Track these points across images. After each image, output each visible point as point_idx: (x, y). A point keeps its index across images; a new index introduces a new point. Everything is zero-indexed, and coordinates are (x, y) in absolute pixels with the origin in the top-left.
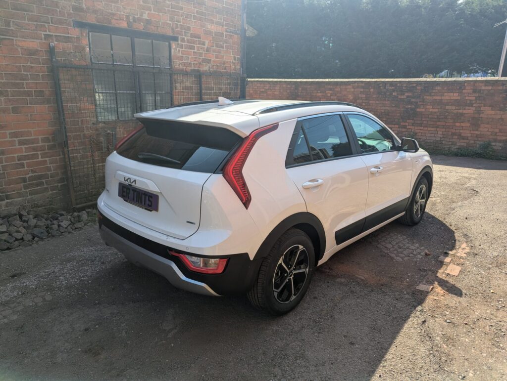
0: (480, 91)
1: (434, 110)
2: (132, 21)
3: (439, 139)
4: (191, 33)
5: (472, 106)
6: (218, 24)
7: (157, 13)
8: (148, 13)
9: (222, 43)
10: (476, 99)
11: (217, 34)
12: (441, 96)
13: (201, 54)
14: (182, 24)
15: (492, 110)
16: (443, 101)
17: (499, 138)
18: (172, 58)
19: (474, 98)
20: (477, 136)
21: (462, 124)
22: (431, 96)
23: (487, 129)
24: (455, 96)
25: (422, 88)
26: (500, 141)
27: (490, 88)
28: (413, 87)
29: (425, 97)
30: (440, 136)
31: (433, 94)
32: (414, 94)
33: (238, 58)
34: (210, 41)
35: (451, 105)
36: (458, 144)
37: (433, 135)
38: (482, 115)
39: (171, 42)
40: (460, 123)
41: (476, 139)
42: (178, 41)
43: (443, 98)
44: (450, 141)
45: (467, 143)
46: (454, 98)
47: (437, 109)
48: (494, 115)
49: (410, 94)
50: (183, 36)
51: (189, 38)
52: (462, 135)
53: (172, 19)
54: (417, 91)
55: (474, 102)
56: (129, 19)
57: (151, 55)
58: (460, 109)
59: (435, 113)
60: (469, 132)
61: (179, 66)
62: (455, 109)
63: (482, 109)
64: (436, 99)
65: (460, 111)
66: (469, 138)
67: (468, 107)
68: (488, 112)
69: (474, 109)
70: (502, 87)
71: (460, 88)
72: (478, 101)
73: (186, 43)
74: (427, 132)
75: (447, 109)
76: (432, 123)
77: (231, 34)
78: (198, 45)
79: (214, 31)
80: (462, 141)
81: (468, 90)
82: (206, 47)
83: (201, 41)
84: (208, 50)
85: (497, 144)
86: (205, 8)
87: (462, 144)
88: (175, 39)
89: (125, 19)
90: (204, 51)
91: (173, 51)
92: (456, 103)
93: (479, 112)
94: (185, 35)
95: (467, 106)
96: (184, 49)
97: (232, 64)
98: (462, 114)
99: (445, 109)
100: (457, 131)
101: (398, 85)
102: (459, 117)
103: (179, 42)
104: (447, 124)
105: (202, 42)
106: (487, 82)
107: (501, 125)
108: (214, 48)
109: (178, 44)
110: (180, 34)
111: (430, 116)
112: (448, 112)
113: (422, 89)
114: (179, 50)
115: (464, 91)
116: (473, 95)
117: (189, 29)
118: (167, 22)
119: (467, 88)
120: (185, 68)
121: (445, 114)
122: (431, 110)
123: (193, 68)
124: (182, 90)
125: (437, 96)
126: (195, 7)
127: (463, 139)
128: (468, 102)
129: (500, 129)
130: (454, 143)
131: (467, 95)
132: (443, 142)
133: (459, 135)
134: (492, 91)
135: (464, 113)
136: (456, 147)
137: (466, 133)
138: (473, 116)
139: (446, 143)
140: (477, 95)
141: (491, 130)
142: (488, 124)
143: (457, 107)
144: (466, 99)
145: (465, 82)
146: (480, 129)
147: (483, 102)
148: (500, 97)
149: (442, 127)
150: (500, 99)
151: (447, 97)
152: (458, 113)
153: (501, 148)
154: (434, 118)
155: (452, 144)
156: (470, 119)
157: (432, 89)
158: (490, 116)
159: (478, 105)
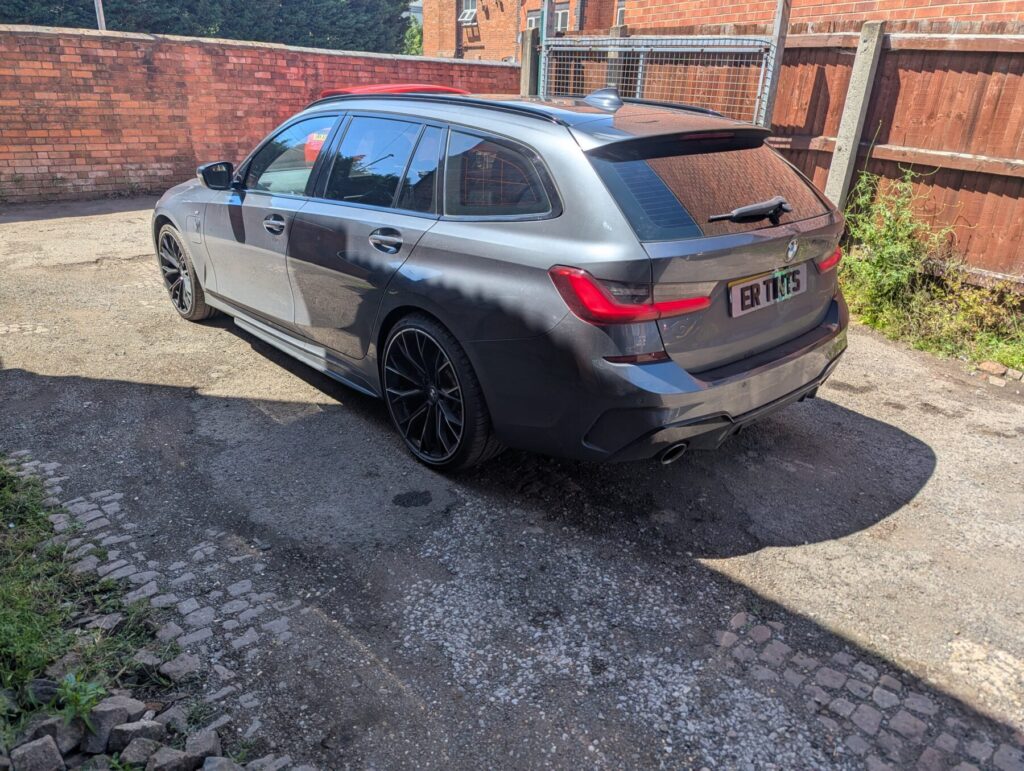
0: (96, 60)
1: (9, 103)
3: (44, 170)
5: (91, 91)
10: (95, 78)
12: (13, 67)
15: (133, 99)
16: (23, 81)
17: (163, 154)
19: (90, 75)
20: (123, 154)
21: (83, 131)
23: (137, 139)
24: (47, 69)
26: (167, 159)
27: (114, 53)
30: (44, 162)
35: (46, 90)
36: (92, 175)
37: (28, 163)
38: (118, 111)
40: (80, 129)
41: (123, 160)
44: (72, 172)
45: (109, 172)
46: (46, 73)
47: (14, 99)
48: (139, 108)
52: (93, 154)
55: (92, 82)
58: (69, 99)
59: (13, 108)
60: (104, 147)
62: (58, 100)
64: (3, 76)
65: (71, 103)
66: (109, 160)
67: (83, 95)
68: (127, 105)
69: (98, 97)
70: (134, 52)
71: (52, 50)
72: (101, 82)
74: (11, 156)
75: (40, 100)
76: (14, 133)
80: (96, 167)
85: (164, 165)
87: (100, 174)
92: (54, 84)
93: (110, 104)
95: (79, 91)
98: (76, 111)
99: (33, 99)
100: (79, 148)
102: (72, 116)
104: (52, 134)
106: (104, 41)
107: (158, 127)
115: (63, 58)
116: (86, 68)
119: (67, 50)
121: (39, 111)
127: (98, 163)
128: (81, 82)
129: (160, 137)
130: (82, 175)
131: (72, 67)
132: (59, 175)
133: (88, 156)
134: (120, 61)
135: (82, 108)
136: (90, 182)
137: (99, 150)
138: (100, 112)
139: (65, 176)
140: (94, 67)
141: (143, 140)
142: (135, 127)
143: (60, 94)
144: (74, 75)
145: (58, 36)
146: (125, 140)
147: (110, 82)
148: (137, 73)
149: (43, 141)
150: (140, 76)
151: (27, 70)
152: (67, 108)
153: (172, 173)
154: (16, 122)
155: (79, 178)
156: (98, 120)
158: (133, 112)
159: (103, 89)
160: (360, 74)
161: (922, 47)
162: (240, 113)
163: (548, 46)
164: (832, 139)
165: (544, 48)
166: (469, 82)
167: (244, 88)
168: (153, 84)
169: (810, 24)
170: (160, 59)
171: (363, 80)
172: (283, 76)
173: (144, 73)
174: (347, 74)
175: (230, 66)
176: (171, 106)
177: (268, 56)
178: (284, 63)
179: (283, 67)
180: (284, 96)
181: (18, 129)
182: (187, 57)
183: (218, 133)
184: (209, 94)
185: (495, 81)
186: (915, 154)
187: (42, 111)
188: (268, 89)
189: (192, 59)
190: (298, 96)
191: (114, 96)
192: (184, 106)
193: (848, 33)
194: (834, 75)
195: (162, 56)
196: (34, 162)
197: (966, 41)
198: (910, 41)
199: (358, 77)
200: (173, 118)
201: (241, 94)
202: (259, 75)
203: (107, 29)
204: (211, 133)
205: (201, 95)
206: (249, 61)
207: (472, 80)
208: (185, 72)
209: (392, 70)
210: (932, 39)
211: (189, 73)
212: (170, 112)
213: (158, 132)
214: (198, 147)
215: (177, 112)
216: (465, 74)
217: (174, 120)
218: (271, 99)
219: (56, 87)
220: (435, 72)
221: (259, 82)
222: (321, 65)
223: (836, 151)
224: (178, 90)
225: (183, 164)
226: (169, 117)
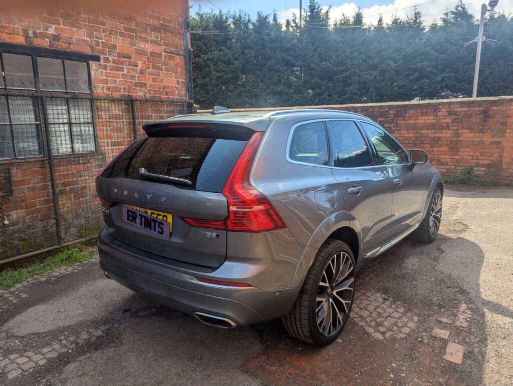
0: (455, 113)
1: (409, 135)
2: (32, 36)
4: (118, 53)
5: (449, 129)
6: (155, 42)
7: (68, 28)
8: (56, 28)
9: (160, 65)
10: (453, 122)
11: (153, 54)
12: (415, 120)
13: (133, 77)
14: (103, 41)
15: (471, 133)
16: (418, 125)
17: (481, 162)
18: (93, 82)
19: (450, 121)
20: (458, 161)
21: (440, 148)
22: (404, 120)
23: (467, 153)
24: (430, 119)
25: (395, 112)
26: (483, 166)
27: (466, 109)
28: (386, 111)
29: (398, 122)
32: (387, 119)
33: (182, 82)
34: (145, 62)
35: (427, 129)
38: (460, 139)
39: (91, 62)
40: (438, 147)
41: (457, 164)
42: (99, 61)
43: (417, 122)
45: (447, 169)
46: (429, 121)
47: (412, 133)
48: (474, 137)
49: (383, 119)
50: (106, 55)
51: (116, 58)
52: (441, 160)
53: (90, 35)
54: (390, 115)
55: (451, 124)
56: (28, 34)
57: (63, 77)
58: (437, 133)
59: (411, 138)
60: (448, 157)
61: (103, 90)
62: (431, 134)
63: (460, 131)
64: (410, 124)
65: (437, 135)
66: (449, 164)
67: (444, 131)
68: (467, 135)
69: (452, 132)
70: (478, 108)
71: (435, 111)
72: (455, 124)
73: (111, 64)
75: (423, 134)
77: (172, 55)
78: (128, 67)
79: (149, 51)
81: (443, 112)
82: (139, 68)
83: (131, 62)
84: (142, 72)
85: (480, 169)
86: (135, 24)
87: (442, 170)
88: (96, 59)
89: (21, 34)
90: (137, 73)
91: (93, 73)
92: (432, 127)
93: (457, 135)
94: (110, 55)
95: (443, 129)
96: (108, 71)
97: (175, 89)
98: (439, 139)
99: (420, 133)
100: (435, 156)
101: (370, 110)
102: (436, 141)
103: (102, 62)
105: (133, 63)
106: (462, 104)
107: (482, 148)
108: (150, 70)
109: (100, 65)
110: (102, 53)
111: (405, 142)
112: (423, 137)
113: (394, 114)
114: (102, 72)
115: (440, 114)
116: (449, 118)
117: (114, 47)
118: (84, 38)
119: (442, 110)
120: (110, 93)
121: (421, 138)
122: (406, 135)
123: (122, 93)
124: (108, 120)
125: (411, 120)
126: (122, 23)
127: (443, 165)
128: (445, 125)
129: (481, 153)
131: (443, 117)
134: (469, 113)
135: (441, 137)
137: (446, 158)
138: (451, 139)
140: (453, 117)
141: (471, 154)
142: (468, 147)
143: (433, 131)
144: (442, 121)
145: (439, 104)
146: (460, 154)
147: (460, 124)
148: (477, 119)
150: (478, 120)
151: (422, 120)
152: (434, 137)
153: (484, 173)
154: (410, 144)
156: (449, 143)
157: (406, 113)
158: (469, 139)
159: (455, 128)
168: (485, 124)
170: (493, 110)
173: (481, 118)
176: (493, 136)
187: (423, 139)
192: (502, 136)
195: (495, 108)
200: (493, 143)
208: (508, 116)
212: (492, 139)
213: (482, 150)
214: (504, 160)
215: (496, 139)
217: (494, 144)
224: (501, 127)
225: (493, 169)
226: (491, 142)
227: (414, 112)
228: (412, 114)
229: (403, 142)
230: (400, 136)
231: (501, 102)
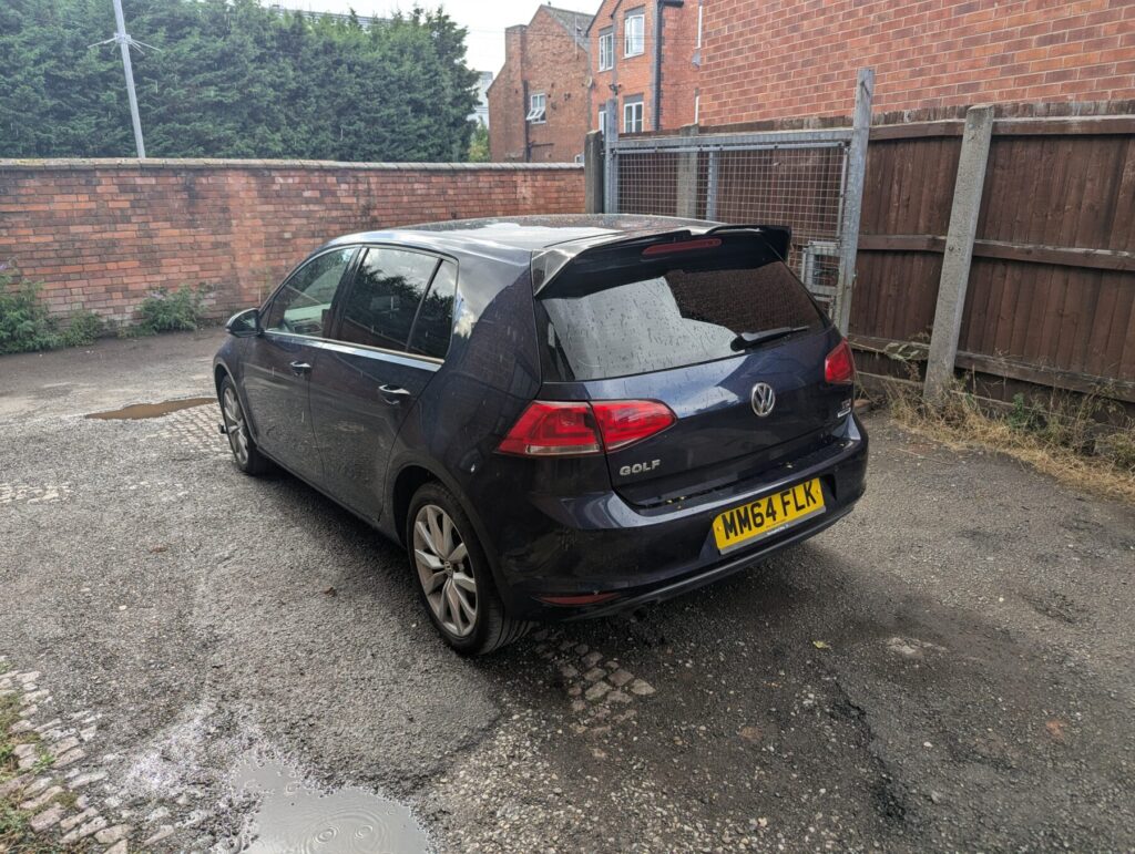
0: (134, 189)
1: (43, 239)
3: (77, 306)
5: (129, 222)
10: (133, 207)
12: (47, 203)
15: (173, 227)
16: (57, 215)
19: (127, 205)
21: (120, 263)
22: (18, 203)
23: (177, 268)
24: (83, 202)
27: (153, 181)
30: (78, 298)
31: (24, 199)
35: (82, 224)
36: (129, 310)
37: (61, 300)
38: (156, 241)
40: (117, 262)
44: (107, 307)
46: (83, 206)
47: (48, 234)
48: (181, 236)
52: (130, 287)
55: (130, 212)
58: (105, 231)
59: (47, 244)
60: (142, 279)
62: (94, 233)
64: (38, 211)
65: (108, 235)
66: (147, 293)
67: (120, 226)
68: (167, 234)
69: (136, 227)
70: (174, 179)
71: (88, 182)
72: (139, 211)
75: (75, 235)
80: (133, 301)
87: (137, 307)
92: (88, 217)
93: (149, 234)
95: (116, 223)
98: (113, 243)
99: (68, 233)
100: (116, 281)
102: (108, 249)
104: (87, 268)
106: (142, 169)
107: (200, 256)
111: (40, 255)
115: (99, 189)
116: (123, 198)
119: (103, 182)
121: (73, 245)
122: (33, 240)
125: (35, 202)
127: (136, 297)
128: (118, 213)
129: (202, 265)
130: (118, 310)
131: (109, 197)
132: (94, 311)
133: (125, 290)
134: (159, 188)
135: (119, 240)
136: (127, 317)
137: (138, 282)
138: (139, 243)
139: (101, 312)
140: (132, 196)
141: (184, 269)
142: (175, 256)
143: (96, 227)
144: (111, 206)
145: (95, 168)
146: (164, 270)
147: (149, 212)
148: (178, 200)
149: (78, 276)
150: (180, 203)
151: (61, 204)
152: (103, 240)
153: (214, 302)
154: (50, 258)
155: (115, 313)
156: (136, 251)
157: (17, 187)
158: (173, 241)
159: (141, 219)
160: (416, 186)
161: (1040, 132)
162: (287, 235)
163: (612, 150)
164: (943, 238)
165: (608, 152)
166: (534, 186)
167: (292, 209)
168: (195, 211)
169: (906, 112)
170: (202, 184)
171: (419, 192)
172: (333, 194)
173: (185, 200)
174: (402, 186)
175: (276, 187)
176: (213, 233)
177: (316, 174)
178: (334, 180)
179: (332, 184)
180: (334, 213)
181: (51, 266)
182: (231, 180)
183: (264, 257)
184: (255, 218)
185: (562, 183)
186: (1043, 252)
187: (78, 244)
188: (316, 208)
189: (235, 182)
190: (350, 213)
191: (153, 225)
192: (228, 232)
193: (950, 121)
194: (939, 166)
195: (204, 181)
196: (68, 299)
197: (1092, 122)
198: (1024, 125)
199: (413, 190)
200: (216, 245)
201: (288, 215)
202: (307, 194)
203: (147, 156)
204: (257, 257)
205: (246, 219)
206: (297, 180)
207: (537, 184)
208: (228, 196)
209: (449, 179)
210: (1050, 122)
211: (232, 197)
212: (212, 238)
213: (200, 260)
214: (242, 274)
215: (220, 238)
216: (529, 178)
217: (217, 247)
218: (321, 218)
219: (92, 219)
220: (497, 178)
221: (308, 201)
222: (372, 180)
223: (947, 251)
224: (221, 215)
225: (227, 293)
226: (212, 243)
227: (38, 184)
228: (35, 188)
229: (29, 254)
230: (18, 243)
231: (212, 170)
